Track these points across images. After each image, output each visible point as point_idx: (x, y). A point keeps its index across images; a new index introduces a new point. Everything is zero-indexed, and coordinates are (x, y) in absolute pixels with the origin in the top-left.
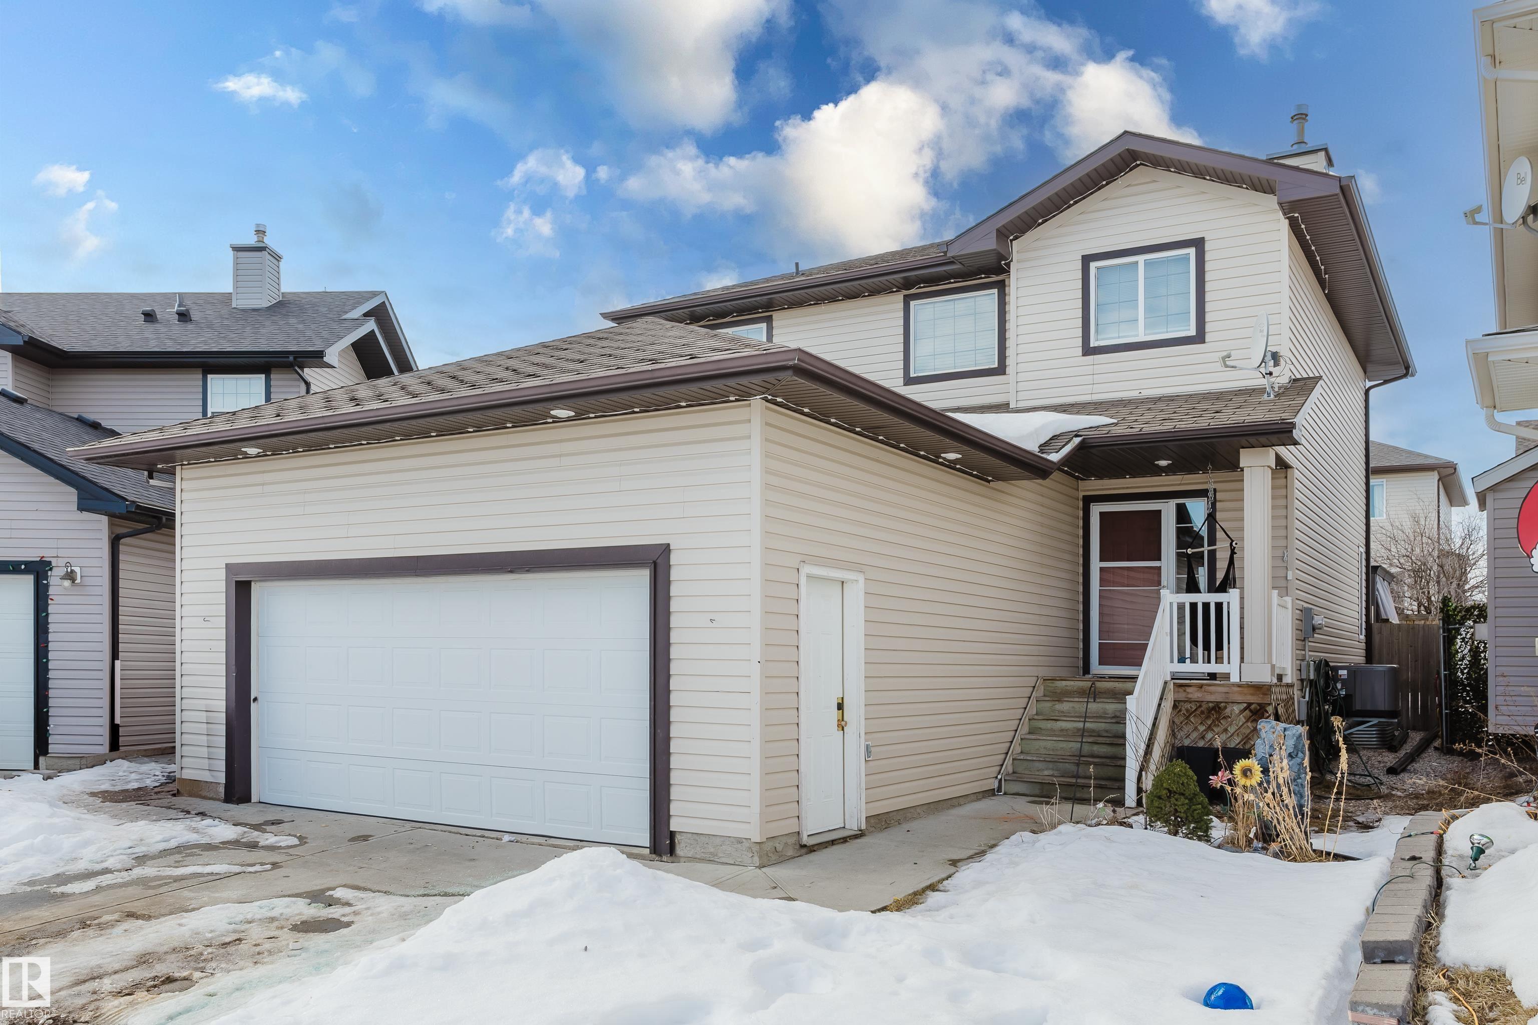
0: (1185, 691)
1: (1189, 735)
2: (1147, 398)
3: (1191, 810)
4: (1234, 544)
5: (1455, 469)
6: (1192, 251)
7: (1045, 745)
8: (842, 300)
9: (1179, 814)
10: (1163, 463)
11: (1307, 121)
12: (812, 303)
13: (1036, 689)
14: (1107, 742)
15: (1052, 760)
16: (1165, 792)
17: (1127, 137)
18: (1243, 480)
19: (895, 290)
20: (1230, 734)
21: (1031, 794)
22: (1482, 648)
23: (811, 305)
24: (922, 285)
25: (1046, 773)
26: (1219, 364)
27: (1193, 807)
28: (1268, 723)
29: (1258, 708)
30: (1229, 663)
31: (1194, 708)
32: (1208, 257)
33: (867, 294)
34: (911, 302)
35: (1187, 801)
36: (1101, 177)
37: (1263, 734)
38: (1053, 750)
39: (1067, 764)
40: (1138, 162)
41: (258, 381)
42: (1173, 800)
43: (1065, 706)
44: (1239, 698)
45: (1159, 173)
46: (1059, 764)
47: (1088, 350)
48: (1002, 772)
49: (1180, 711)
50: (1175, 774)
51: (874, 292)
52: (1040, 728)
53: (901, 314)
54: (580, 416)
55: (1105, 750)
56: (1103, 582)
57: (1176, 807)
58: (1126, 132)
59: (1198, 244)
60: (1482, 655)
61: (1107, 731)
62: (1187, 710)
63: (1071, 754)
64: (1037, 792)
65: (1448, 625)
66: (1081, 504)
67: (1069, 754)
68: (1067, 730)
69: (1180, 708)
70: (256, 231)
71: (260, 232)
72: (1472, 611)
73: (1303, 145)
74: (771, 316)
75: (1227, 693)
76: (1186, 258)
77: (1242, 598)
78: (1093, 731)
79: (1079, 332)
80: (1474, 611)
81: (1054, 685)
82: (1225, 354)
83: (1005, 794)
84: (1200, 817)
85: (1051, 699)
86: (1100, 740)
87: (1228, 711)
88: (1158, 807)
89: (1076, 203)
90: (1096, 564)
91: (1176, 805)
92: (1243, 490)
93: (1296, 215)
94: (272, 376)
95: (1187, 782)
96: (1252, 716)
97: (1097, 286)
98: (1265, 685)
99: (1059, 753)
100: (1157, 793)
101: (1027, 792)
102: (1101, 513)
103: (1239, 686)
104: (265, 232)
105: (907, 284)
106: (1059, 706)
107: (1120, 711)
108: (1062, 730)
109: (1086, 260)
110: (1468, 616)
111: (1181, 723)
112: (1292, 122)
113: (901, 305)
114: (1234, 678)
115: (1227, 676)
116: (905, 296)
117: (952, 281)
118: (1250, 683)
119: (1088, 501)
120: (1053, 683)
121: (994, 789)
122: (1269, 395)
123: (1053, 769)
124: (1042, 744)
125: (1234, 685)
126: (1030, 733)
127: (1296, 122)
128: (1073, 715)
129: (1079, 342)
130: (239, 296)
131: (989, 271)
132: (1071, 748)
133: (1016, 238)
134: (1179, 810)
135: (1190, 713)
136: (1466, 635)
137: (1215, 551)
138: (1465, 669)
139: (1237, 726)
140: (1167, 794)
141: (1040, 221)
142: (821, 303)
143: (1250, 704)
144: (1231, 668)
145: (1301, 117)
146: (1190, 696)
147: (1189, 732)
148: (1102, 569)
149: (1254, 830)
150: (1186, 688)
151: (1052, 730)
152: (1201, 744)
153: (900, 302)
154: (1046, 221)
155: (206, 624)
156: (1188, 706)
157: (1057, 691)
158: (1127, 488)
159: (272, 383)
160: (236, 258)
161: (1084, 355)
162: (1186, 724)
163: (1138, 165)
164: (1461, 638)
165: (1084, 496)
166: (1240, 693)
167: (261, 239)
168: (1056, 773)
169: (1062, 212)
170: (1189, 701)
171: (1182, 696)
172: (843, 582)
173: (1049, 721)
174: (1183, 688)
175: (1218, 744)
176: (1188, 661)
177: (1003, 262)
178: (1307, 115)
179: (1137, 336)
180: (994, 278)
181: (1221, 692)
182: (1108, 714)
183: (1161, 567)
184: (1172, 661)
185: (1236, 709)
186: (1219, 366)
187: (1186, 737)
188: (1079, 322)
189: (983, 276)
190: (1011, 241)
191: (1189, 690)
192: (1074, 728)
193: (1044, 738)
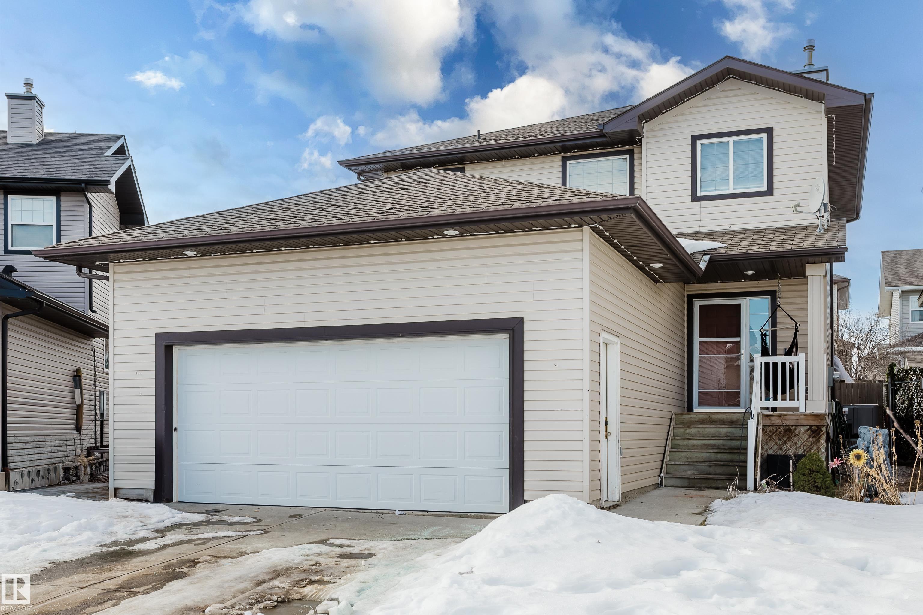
0: (770, 419)
1: (772, 447)
2: (736, 231)
3: (824, 481)
4: (798, 325)
5: (849, 283)
6: (765, 136)
7: (685, 455)
8: (518, 158)
9: (817, 484)
10: (750, 273)
11: (814, 50)
12: (496, 159)
13: (672, 420)
14: (727, 452)
15: (692, 464)
16: (808, 471)
17: (728, 60)
18: (807, 284)
19: (556, 153)
20: (798, 446)
21: (682, 486)
22: (915, 396)
23: (495, 161)
24: (576, 150)
25: (689, 472)
26: (791, 209)
27: (826, 479)
28: (865, 429)
29: (817, 428)
30: (798, 400)
31: (775, 430)
32: (775, 140)
33: (536, 155)
34: (567, 162)
35: (822, 476)
36: (707, 83)
37: (862, 435)
38: (690, 458)
39: (703, 466)
40: (731, 76)
41: (49, 202)
42: (813, 476)
43: (693, 431)
44: (804, 422)
45: (744, 84)
46: (697, 466)
47: (695, 198)
48: (662, 472)
49: (766, 432)
50: (813, 460)
51: (542, 154)
52: (679, 445)
53: (560, 169)
54: (462, 234)
55: (725, 457)
56: (701, 351)
57: (815, 480)
58: (727, 56)
59: (769, 131)
60: (916, 400)
61: (724, 445)
62: (771, 432)
63: (703, 460)
64: (686, 484)
65: (894, 381)
66: (686, 300)
67: (701, 460)
68: (697, 446)
69: (766, 430)
70: (25, 84)
71: (29, 85)
72: (909, 371)
73: (812, 66)
74: (464, 168)
75: (797, 419)
76: (761, 140)
77: (806, 361)
78: (715, 445)
79: (689, 186)
80: (911, 371)
81: (683, 417)
82: (795, 203)
83: (665, 486)
84: (829, 485)
85: (684, 426)
86: (722, 451)
87: (797, 431)
88: (804, 481)
89: (688, 100)
90: (697, 340)
91: (814, 478)
92: (807, 291)
93: (833, 116)
94: (62, 198)
95: (821, 465)
96: (813, 434)
97: (702, 156)
98: (822, 414)
99: (695, 460)
100: (802, 472)
101: (679, 485)
102: (700, 306)
103: (805, 415)
104: (32, 85)
105: (565, 150)
106: (688, 431)
107: (730, 433)
108: (694, 446)
109: (694, 139)
110: (906, 376)
111: (767, 440)
112: (804, 51)
113: (560, 164)
114: (802, 410)
115: (797, 409)
116: (563, 157)
117: (598, 148)
118: (812, 413)
119: (691, 298)
120: (682, 416)
121: (658, 483)
122: (820, 230)
123: (693, 470)
124: (683, 454)
125: (801, 414)
126: (672, 448)
127: (807, 51)
128: (698, 436)
129: (689, 193)
130: (13, 134)
131: (623, 143)
132: (703, 456)
133: (646, 122)
134: (817, 481)
135: (772, 433)
136: (905, 387)
137: (776, 331)
138: (904, 409)
139: (803, 440)
140: (808, 472)
141: (664, 111)
142: (502, 160)
143: (811, 426)
144: (800, 404)
145: (811, 48)
146: (773, 422)
147: (771, 445)
148: (700, 343)
149: (863, 491)
150: (771, 417)
151: (687, 446)
152: (780, 453)
153: (559, 161)
154: (667, 111)
155: (138, 377)
156: (771, 428)
157: (685, 421)
158: (718, 289)
159: (62, 203)
160: (10, 105)
161: (692, 201)
162: (770, 440)
163: (730, 78)
164: (902, 390)
165: (688, 295)
166: (806, 419)
167: (29, 90)
168: (696, 472)
169: (678, 106)
170: (772, 425)
171: (768, 422)
172: (606, 344)
173: (685, 440)
174: (769, 417)
175: (790, 453)
176: (772, 400)
177: (637, 138)
178: (814, 47)
179: (728, 189)
180: (627, 148)
181: (793, 419)
182: (722, 435)
183: (740, 341)
184: (761, 400)
185: (802, 429)
186: (791, 210)
187: (770, 449)
188: (689, 180)
189: (620, 146)
190: (643, 123)
191: (773, 418)
192: (702, 444)
193: (685, 450)
